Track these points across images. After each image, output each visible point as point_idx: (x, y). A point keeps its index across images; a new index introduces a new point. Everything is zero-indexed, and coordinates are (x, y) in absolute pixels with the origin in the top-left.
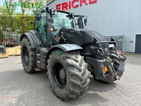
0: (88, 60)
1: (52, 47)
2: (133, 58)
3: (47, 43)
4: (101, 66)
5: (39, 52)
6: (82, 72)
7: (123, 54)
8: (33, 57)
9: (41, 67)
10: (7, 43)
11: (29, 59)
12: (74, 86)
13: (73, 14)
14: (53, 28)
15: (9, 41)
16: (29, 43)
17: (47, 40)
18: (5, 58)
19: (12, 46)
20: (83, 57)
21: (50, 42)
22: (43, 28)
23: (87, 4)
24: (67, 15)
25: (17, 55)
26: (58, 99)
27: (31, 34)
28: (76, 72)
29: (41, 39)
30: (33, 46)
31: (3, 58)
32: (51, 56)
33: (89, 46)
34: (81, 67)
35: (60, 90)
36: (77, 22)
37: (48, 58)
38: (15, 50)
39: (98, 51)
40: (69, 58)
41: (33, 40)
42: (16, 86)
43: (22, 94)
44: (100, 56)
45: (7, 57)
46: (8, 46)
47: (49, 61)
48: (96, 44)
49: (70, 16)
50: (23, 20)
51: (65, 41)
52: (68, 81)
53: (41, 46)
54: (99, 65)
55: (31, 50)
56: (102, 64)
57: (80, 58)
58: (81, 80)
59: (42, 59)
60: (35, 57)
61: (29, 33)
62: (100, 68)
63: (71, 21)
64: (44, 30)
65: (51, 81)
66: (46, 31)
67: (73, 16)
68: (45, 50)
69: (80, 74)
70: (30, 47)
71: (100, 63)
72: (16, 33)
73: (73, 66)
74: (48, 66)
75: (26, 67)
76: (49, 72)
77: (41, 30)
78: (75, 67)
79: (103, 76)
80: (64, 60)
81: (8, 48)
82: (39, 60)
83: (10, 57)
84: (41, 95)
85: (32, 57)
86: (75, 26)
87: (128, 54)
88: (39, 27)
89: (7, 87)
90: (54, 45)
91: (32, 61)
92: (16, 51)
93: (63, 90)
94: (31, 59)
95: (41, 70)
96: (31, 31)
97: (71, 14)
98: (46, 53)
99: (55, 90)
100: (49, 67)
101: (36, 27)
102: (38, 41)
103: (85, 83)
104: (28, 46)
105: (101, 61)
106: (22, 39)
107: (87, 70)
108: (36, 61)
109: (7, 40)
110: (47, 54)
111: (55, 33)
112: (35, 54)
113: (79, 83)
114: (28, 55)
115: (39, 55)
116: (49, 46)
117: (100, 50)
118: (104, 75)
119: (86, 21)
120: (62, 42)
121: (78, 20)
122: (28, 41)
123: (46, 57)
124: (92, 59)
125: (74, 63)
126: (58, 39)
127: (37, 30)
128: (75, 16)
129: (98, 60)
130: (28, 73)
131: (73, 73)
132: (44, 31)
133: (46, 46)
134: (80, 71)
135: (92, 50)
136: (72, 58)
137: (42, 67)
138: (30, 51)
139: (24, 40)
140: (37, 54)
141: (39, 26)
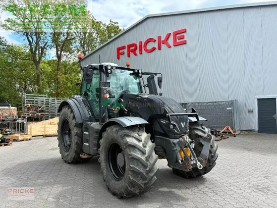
0: (158, 141)
1: (108, 120)
2: (253, 141)
3: (100, 116)
4: (175, 149)
5: (87, 129)
6: (146, 155)
7: (237, 133)
8: (78, 136)
9: (89, 152)
10: (30, 114)
11: (71, 141)
12: (135, 174)
13: (140, 72)
14: (109, 94)
15: (32, 111)
16: (72, 115)
17: (100, 109)
18: (27, 140)
19: (36, 119)
20: (149, 135)
21: (104, 114)
22: (95, 93)
23: (171, 47)
24: (132, 72)
25: (47, 136)
26: (114, 197)
27: (75, 101)
28: (138, 155)
29: (91, 109)
30: (79, 120)
31: (23, 140)
32: (105, 135)
33: (158, 120)
34: (146, 149)
35: (117, 182)
36: (146, 83)
37: (100, 137)
38: (43, 126)
39: (171, 127)
40: (128, 136)
41: (78, 112)
42: (51, 180)
43: (62, 190)
44: (175, 133)
45: (29, 140)
46: (31, 119)
47: (102, 141)
48: (166, 117)
49: (136, 74)
50: (59, 72)
51: (126, 112)
52: (127, 167)
53: (91, 120)
54: (173, 147)
55: (75, 126)
56: (177, 145)
57: (144, 136)
58: (145, 166)
59: (91, 139)
60: (81, 136)
61: (74, 100)
62: (174, 151)
63: (137, 81)
64: (96, 94)
65: (105, 171)
66: (99, 96)
67: (140, 75)
68: (96, 125)
69: (143, 158)
70: (74, 122)
71: (174, 143)
72: (45, 97)
73: (134, 147)
74: (100, 149)
75: (66, 154)
76: (102, 158)
77: (92, 95)
78: (137, 148)
79: (179, 163)
80: (123, 138)
81: (31, 123)
82: (87, 142)
83: (35, 139)
84: (89, 191)
85: (76, 137)
86: (143, 88)
87: (245, 134)
88: (88, 90)
89: (39, 181)
90: (110, 117)
91: (77, 143)
92: (45, 127)
93: (120, 182)
94: (75, 139)
95: (91, 156)
96: (75, 97)
97: (136, 71)
98: (98, 130)
99: (109, 184)
100: (102, 150)
101: (84, 90)
102: (87, 112)
103: (150, 171)
104: (70, 120)
105: (176, 141)
106: (61, 109)
107: (154, 153)
108: (82, 142)
109: (29, 108)
110: (99, 132)
111: (113, 100)
112: (82, 132)
113: (141, 170)
114: (69, 134)
115: (87, 133)
116: (103, 120)
117: (174, 125)
118: (180, 161)
119: (160, 81)
120: (122, 114)
121: (148, 79)
122: (72, 111)
123: (98, 136)
124: (164, 138)
125: (135, 142)
126: (116, 110)
127: (86, 95)
128: (143, 74)
129: (172, 140)
130: (69, 163)
131: (133, 156)
132: (95, 96)
133: (99, 120)
134: (143, 153)
135: (164, 126)
136: (132, 137)
137: (92, 152)
138: (74, 128)
139: (65, 110)
140: (85, 133)
141: (88, 88)
